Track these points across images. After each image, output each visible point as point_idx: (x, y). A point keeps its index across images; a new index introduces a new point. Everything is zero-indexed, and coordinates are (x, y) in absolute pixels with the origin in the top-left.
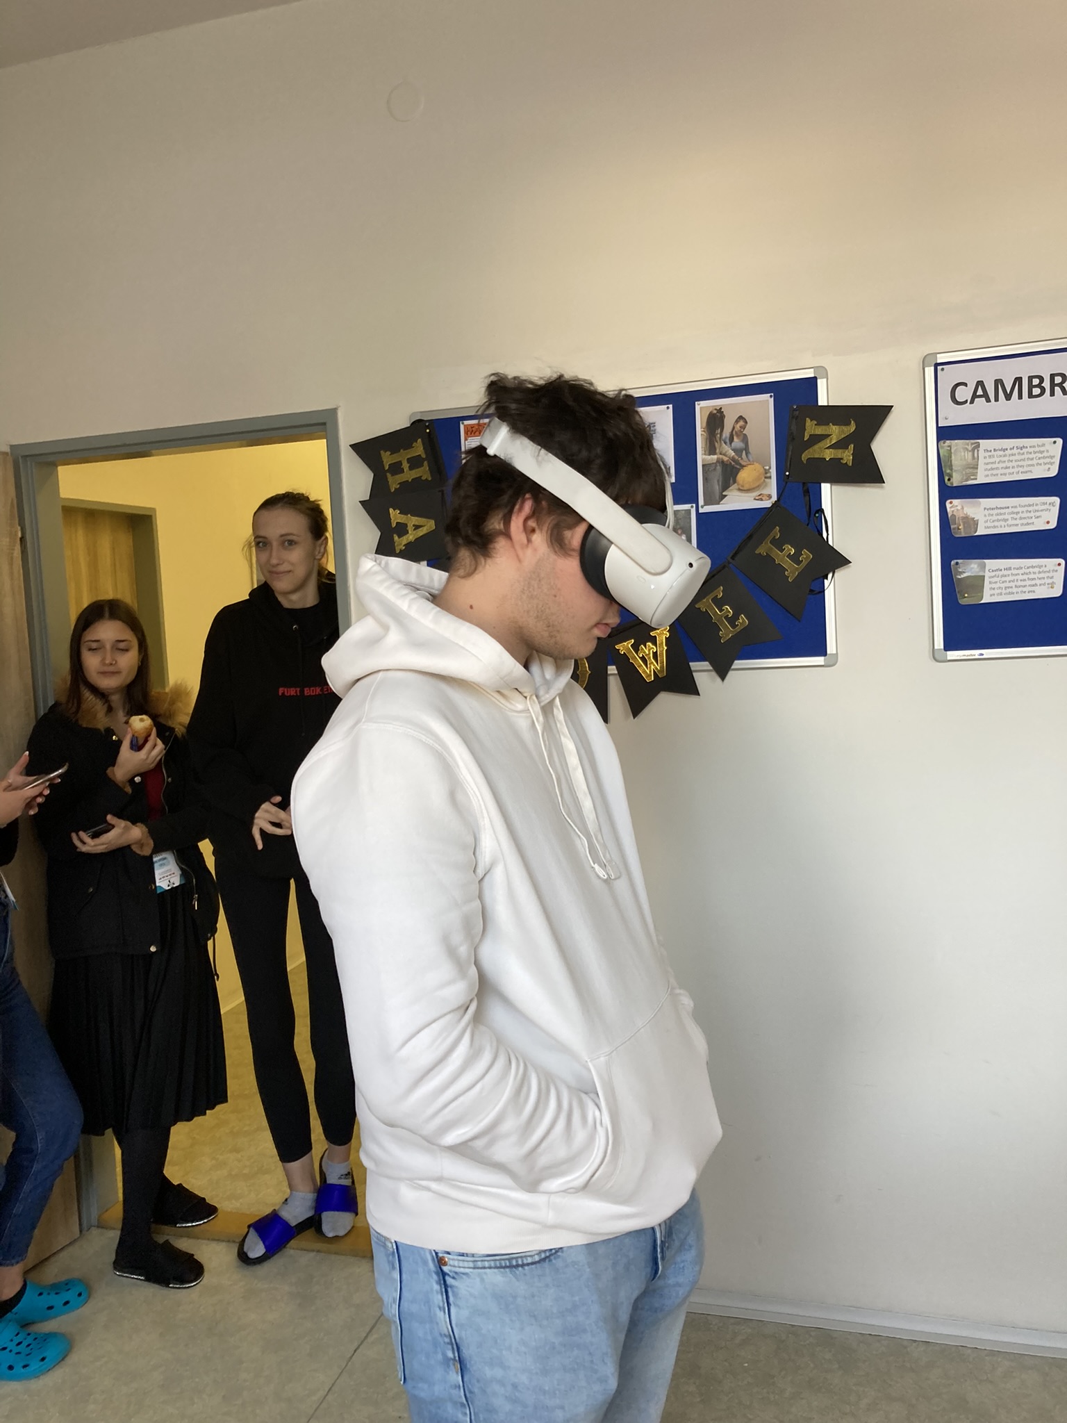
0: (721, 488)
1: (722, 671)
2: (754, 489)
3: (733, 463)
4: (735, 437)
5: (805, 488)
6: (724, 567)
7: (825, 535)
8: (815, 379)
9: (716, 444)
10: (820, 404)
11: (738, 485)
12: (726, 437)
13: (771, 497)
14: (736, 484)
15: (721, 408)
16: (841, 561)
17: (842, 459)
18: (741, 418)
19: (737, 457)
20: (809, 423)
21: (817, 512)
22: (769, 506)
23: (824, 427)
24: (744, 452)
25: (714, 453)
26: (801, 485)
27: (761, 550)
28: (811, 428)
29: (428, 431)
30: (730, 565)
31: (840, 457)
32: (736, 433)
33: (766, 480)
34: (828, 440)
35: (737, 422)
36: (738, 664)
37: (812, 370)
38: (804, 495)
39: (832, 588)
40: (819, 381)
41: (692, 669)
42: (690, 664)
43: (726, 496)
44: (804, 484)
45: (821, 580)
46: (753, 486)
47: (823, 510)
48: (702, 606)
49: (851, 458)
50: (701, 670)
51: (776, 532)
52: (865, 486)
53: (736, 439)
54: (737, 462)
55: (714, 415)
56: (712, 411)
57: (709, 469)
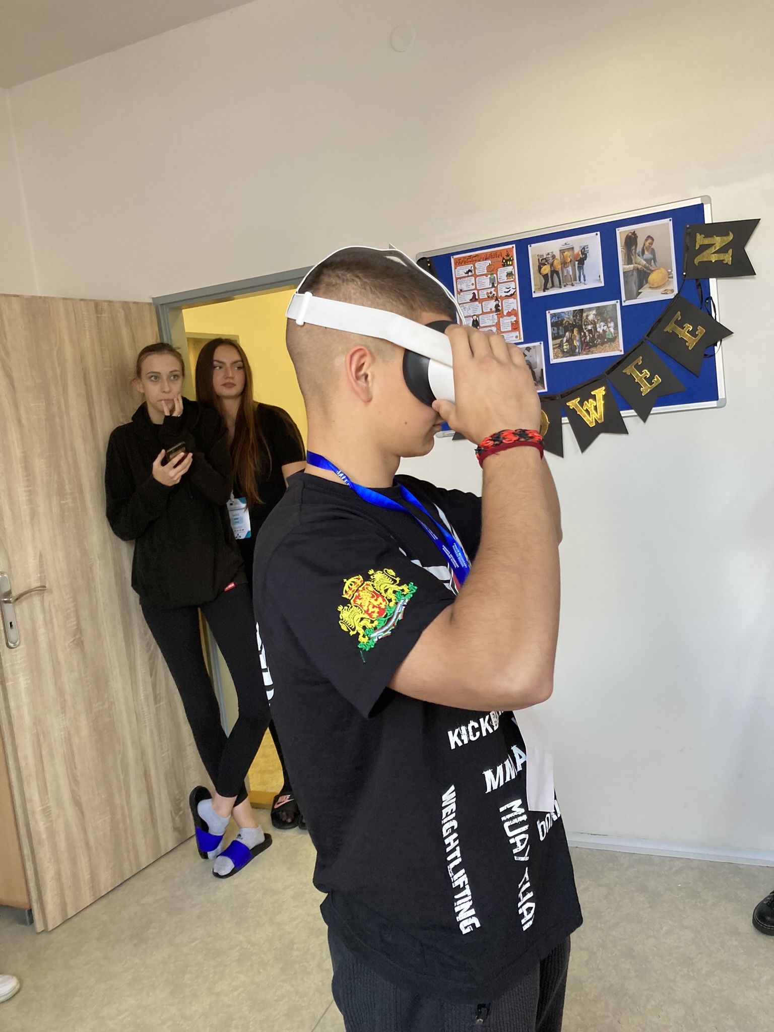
0: (637, 287)
1: (644, 415)
2: (661, 286)
3: (645, 269)
4: (646, 251)
5: (698, 283)
6: (642, 342)
7: (713, 315)
8: (702, 205)
9: (632, 257)
10: (706, 222)
11: (649, 284)
12: (639, 252)
13: (673, 291)
14: (648, 284)
15: (634, 232)
16: (725, 333)
17: (724, 260)
18: (649, 237)
19: (647, 265)
20: (699, 237)
21: (707, 299)
22: (672, 297)
23: (710, 239)
24: (653, 261)
25: (631, 264)
26: (695, 281)
27: (668, 329)
28: (700, 240)
29: (429, 265)
30: (646, 341)
31: (722, 259)
32: (646, 247)
33: (669, 279)
34: (713, 247)
35: (646, 240)
36: (655, 410)
37: (700, 198)
38: (698, 288)
39: (722, 352)
40: (705, 206)
41: (622, 415)
42: (621, 412)
43: (641, 293)
44: (697, 280)
45: (712, 347)
46: (660, 284)
47: (711, 297)
48: (627, 371)
49: (731, 259)
50: (629, 416)
51: (678, 316)
52: (741, 278)
53: (646, 252)
54: (648, 268)
55: (630, 236)
56: (628, 234)
57: (628, 275)
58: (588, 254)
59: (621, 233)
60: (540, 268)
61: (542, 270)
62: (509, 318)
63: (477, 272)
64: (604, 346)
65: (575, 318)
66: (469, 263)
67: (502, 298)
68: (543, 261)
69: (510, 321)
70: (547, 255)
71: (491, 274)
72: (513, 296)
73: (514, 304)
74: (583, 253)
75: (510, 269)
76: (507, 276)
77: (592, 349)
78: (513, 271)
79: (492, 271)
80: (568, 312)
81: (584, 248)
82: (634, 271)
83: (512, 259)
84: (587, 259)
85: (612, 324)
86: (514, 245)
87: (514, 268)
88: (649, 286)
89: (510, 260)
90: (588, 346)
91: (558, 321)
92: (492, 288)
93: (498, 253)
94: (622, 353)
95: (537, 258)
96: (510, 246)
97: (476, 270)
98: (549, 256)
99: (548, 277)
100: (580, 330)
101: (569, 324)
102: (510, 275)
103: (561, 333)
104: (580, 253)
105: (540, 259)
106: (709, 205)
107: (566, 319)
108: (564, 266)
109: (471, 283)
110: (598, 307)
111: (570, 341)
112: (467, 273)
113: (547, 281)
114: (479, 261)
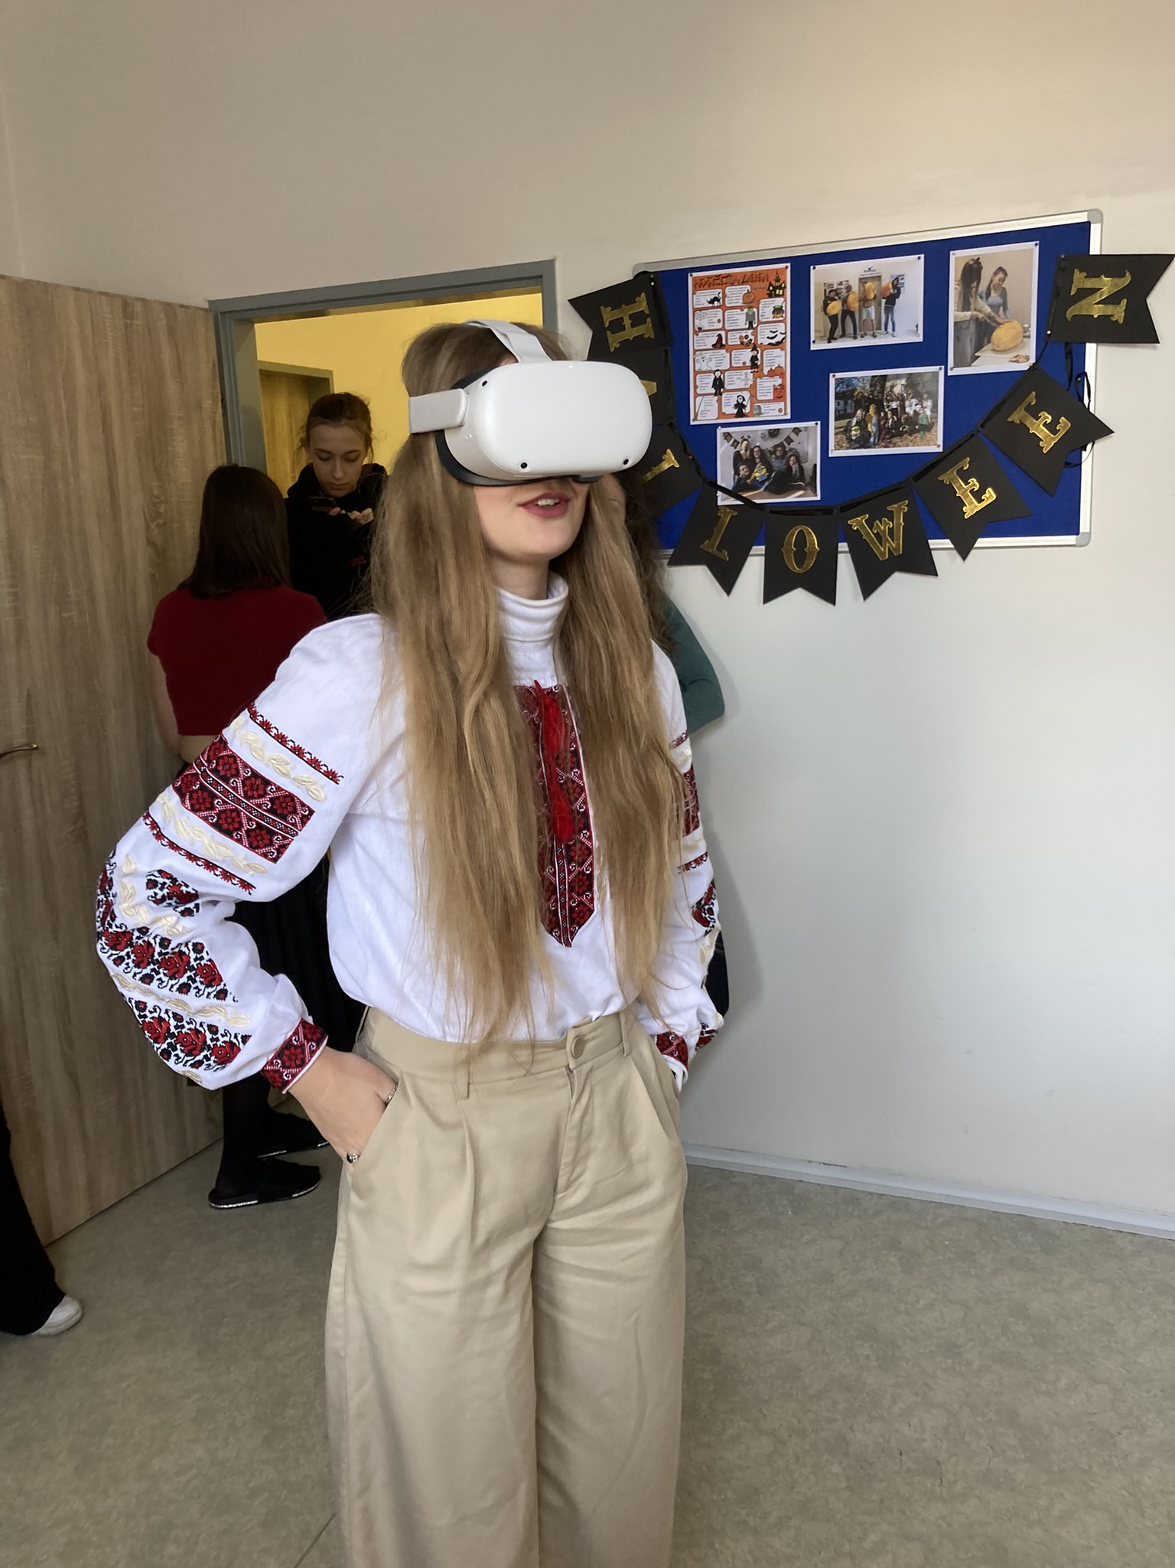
0: (973, 348)
1: (964, 549)
2: (1010, 349)
3: (988, 321)
4: (992, 291)
5: (1068, 349)
6: (972, 436)
7: (1086, 401)
8: (1088, 224)
9: (971, 299)
10: (1091, 253)
12: (982, 292)
13: (1029, 359)
14: (990, 344)
15: (978, 259)
16: (1099, 430)
17: (1112, 316)
18: (1001, 269)
19: (993, 314)
20: (1078, 275)
21: (1079, 376)
22: (1027, 369)
23: (1093, 279)
24: (1002, 308)
25: (969, 310)
26: (1063, 346)
27: (1015, 418)
28: (1080, 281)
29: (653, 284)
30: (979, 434)
31: (1110, 314)
32: (994, 285)
33: (1024, 339)
34: (1098, 294)
35: (996, 274)
36: (981, 542)
37: (1086, 213)
38: (1066, 357)
39: (1090, 459)
40: (1092, 226)
41: (931, 547)
42: (929, 541)
43: (979, 357)
44: (1067, 344)
45: (1079, 451)
46: (1010, 346)
47: (1086, 373)
48: (945, 478)
49: (1123, 314)
50: (941, 548)
51: (1032, 399)
52: (1136, 347)
53: (993, 293)
54: (992, 319)
55: (971, 265)
56: (967, 263)
57: (961, 327)
58: (902, 289)
59: (958, 259)
60: (826, 305)
61: (829, 307)
62: (772, 379)
63: (727, 302)
64: (914, 435)
65: (873, 389)
66: (716, 286)
67: (764, 348)
68: (832, 294)
69: (771, 384)
70: (839, 285)
71: (750, 308)
72: (780, 345)
73: (781, 358)
74: (895, 287)
75: (778, 302)
76: (773, 312)
77: (895, 440)
78: (784, 305)
79: (751, 302)
80: (863, 378)
81: (897, 279)
82: (972, 322)
83: (783, 286)
84: (901, 296)
85: (929, 403)
86: (789, 265)
87: (785, 301)
88: (991, 348)
89: (780, 287)
90: (888, 434)
91: (846, 391)
92: (748, 329)
93: (762, 276)
94: (941, 450)
95: (823, 288)
96: (783, 266)
97: (726, 299)
98: (842, 287)
99: (837, 318)
100: (880, 408)
101: (864, 397)
102: (778, 310)
103: (849, 411)
104: (891, 286)
105: (828, 291)
106: (1099, 225)
107: (859, 390)
108: (864, 303)
109: (716, 319)
110: (911, 374)
111: (862, 424)
112: (712, 302)
113: (836, 326)
114: (732, 285)
